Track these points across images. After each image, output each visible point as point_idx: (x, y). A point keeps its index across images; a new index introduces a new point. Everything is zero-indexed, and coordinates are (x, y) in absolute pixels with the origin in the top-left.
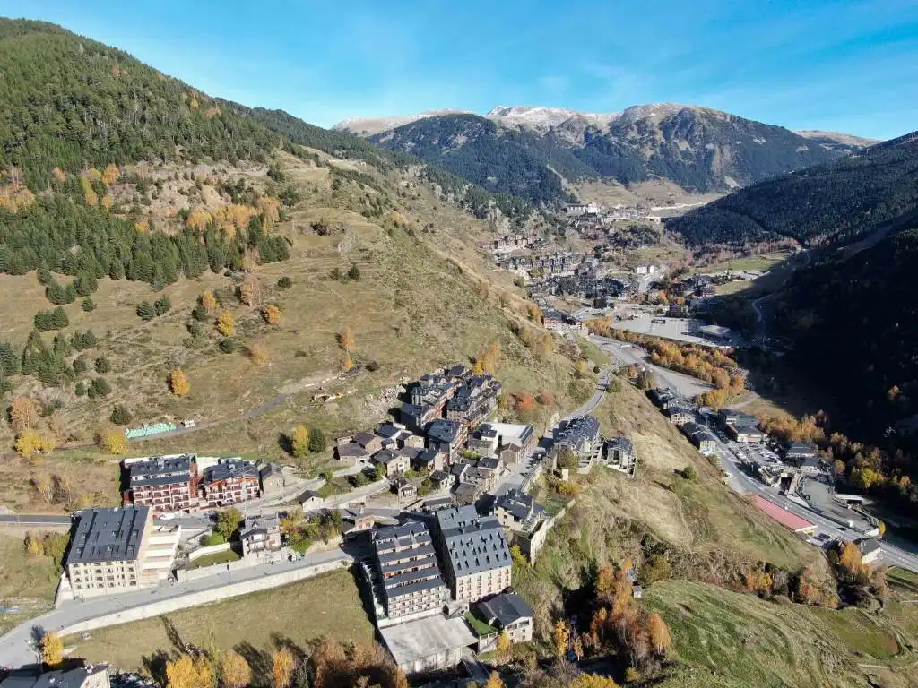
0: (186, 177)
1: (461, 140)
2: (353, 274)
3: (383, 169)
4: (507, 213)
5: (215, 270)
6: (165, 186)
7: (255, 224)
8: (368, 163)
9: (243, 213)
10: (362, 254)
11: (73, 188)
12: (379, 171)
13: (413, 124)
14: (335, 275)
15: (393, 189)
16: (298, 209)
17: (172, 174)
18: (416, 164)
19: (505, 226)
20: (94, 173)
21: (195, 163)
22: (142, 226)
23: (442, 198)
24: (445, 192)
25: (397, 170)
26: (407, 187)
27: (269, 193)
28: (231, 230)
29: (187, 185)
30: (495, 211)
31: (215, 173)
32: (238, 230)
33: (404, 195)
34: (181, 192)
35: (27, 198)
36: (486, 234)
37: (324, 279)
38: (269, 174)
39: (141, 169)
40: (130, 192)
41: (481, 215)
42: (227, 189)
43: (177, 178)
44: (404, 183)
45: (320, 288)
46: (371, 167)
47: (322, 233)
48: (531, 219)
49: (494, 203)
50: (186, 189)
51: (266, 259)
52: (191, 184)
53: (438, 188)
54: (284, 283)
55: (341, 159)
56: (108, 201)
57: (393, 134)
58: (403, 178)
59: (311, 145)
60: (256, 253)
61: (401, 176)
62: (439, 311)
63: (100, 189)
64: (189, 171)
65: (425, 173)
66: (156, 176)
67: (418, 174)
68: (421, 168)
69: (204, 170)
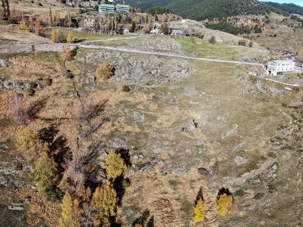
0: (245, 18)
2: (275, 36)
5: (245, 34)
6: (241, 19)
7: (256, 26)
9: (254, 24)
10: (280, 33)
11: (225, 20)
14: (271, 36)
16: (269, 24)
17: (243, 17)
20: (229, 18)
21: (248, 15)
22: (234, 26)
27: (263, 21)
28: (251, 27)
29: (245, 19)
31: (252, 17)
32: (252, 27)
34: (244, 21)
35: (218, 22)
37: (268, 36)
38: (265, 17)
39: (237, 17)
40: (234, 20)
42: (253, 20)
43: (243, 18)
45: (266, 38)
47: (272, 28)
50: (245, 20)
51: (256, 32)
52: (246, 19)
54: (258, 36)
56: (230, 22)
60: (254, 31)
62: (295, 45)
63: (229, 20)
64: (246, 17)
66: (239, 18)
69: (249, 16)
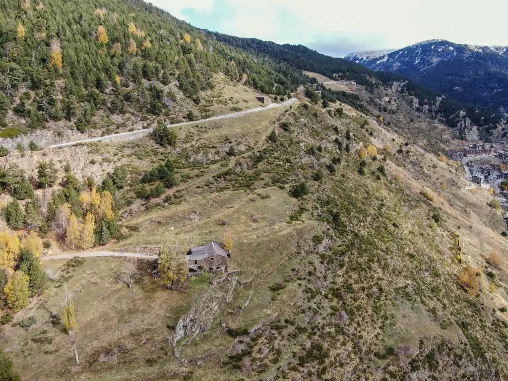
1: (435, 60)
3: (370, 87)
4: (476, 121)
8: (358, 83)
12: (366, 89)
13: (401, 50)
15: (376, 105)
18: (399, 81)
19: (473, 134)
23: (418, 110)
24: (421, 104)
25: (382, 88)
26: (389, 102)
30: (465, 121)
33: (385, 110)
36: (456, 141)
41: (452, 124)
44: (387, 99)
46: (360, 87)
48: (500, 128)
49: (465, 113)
53: (416, 101)
55: (337, 80)
57: (386, 58)
58: (386, 95)
59: (314, 71)
61: (385, 92)
65: (405, 88)
67: (399, 89)
68: (402, 84)
